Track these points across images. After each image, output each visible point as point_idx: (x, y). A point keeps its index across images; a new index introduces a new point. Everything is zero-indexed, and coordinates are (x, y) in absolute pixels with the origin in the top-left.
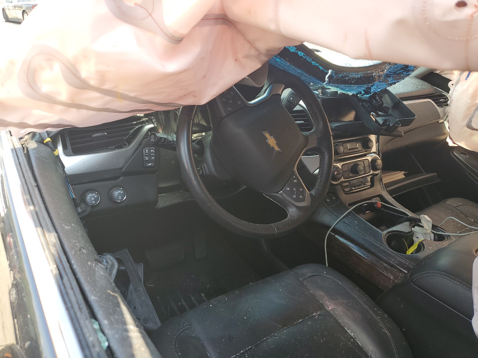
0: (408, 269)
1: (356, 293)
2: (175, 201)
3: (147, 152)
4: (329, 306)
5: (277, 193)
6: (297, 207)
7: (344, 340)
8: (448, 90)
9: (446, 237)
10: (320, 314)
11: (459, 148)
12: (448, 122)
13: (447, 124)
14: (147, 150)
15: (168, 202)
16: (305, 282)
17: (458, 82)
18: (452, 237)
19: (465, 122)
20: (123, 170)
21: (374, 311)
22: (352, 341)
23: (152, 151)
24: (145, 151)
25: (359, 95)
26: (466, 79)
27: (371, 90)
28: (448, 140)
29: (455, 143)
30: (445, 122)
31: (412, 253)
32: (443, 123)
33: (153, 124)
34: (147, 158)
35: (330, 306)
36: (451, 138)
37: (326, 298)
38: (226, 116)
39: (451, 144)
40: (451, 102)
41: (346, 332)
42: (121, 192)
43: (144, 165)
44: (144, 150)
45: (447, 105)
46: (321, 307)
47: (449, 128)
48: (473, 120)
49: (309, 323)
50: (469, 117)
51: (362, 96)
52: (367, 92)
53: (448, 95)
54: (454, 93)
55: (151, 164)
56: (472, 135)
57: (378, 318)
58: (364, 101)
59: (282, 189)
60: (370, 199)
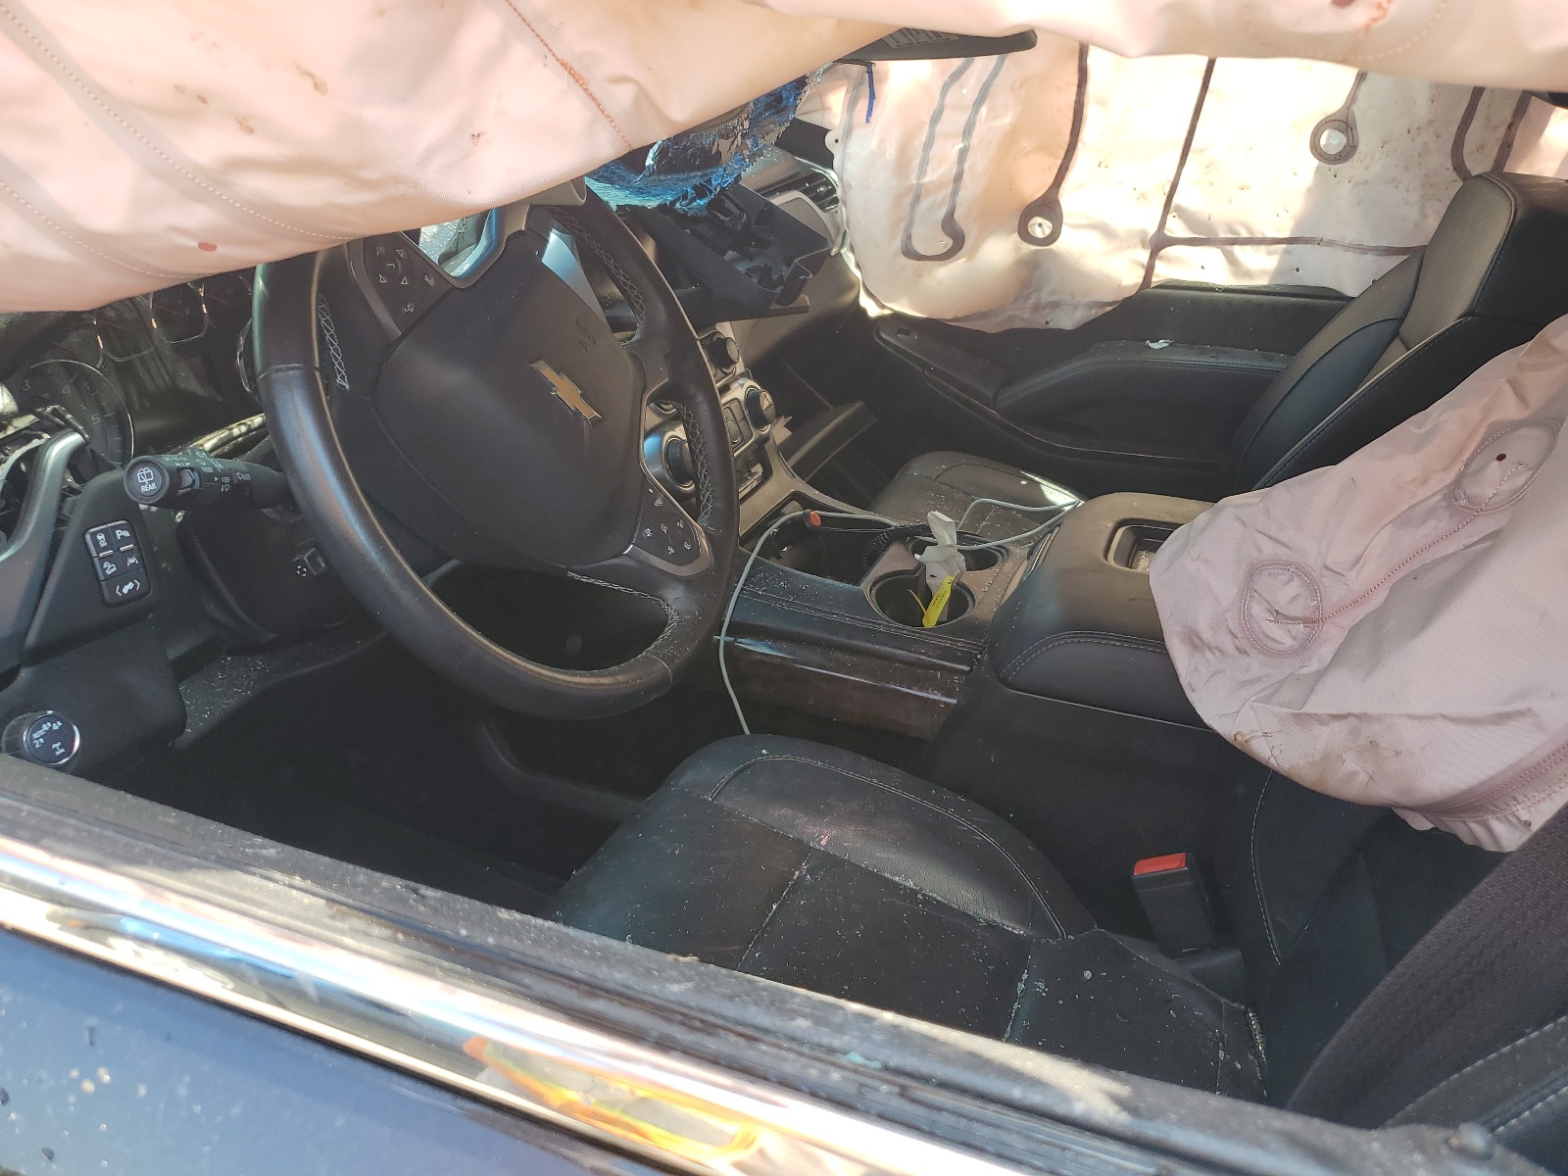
0: (968, 659)
1: (871, 775)
2: (230, 703)
3: (103, 544)
4: (820, 835)
5: (619, 554)
6: (687, 582)
7: (902, 903)
8: (827, 160)
9: (998, 554)
10: (811, 867)
11: (897, 317)
12: (852, 249)
13: (850, 259)
14: (101, 537)
15: (207, 710)
16: (722, 800)
17: (848, 131)
18: (1010, 547)
19: (897, 243)
20: (31, 639)
21: (934, 801)
22: (921, 898)
23: (119, 533)
24: (96, 543)
25: (678, 205)
26: (868, 121)
27: (711, 184)
28: (865, 302)
29: (883, 307)
30: (842, 251)
31: (939, 623)
32: (839, 254)
33: (76, 430)
34: (110, 569)
35: (823, 836)
36: (870, 294)
37: (801, 819)
38: (403, 336)
39: (873, 310)
40: (844, 192)
41: (896, 884)
42: (55, 727)
43: (106, 594)
44: (88, 537)
45: (836, 201)
46: (802, 849)
47: (858, 266)
48: (916, 231)
49: (802, 902)
50: (903, 225)
51: (687, 205)
52: (701, 191)
53: (832, 175)
54: (849, 165)
55: (130, 586)
56: (919, 275)
57: (949, 813)
58: (696, 220)
59: (632, 539)
60: (776, 513)
